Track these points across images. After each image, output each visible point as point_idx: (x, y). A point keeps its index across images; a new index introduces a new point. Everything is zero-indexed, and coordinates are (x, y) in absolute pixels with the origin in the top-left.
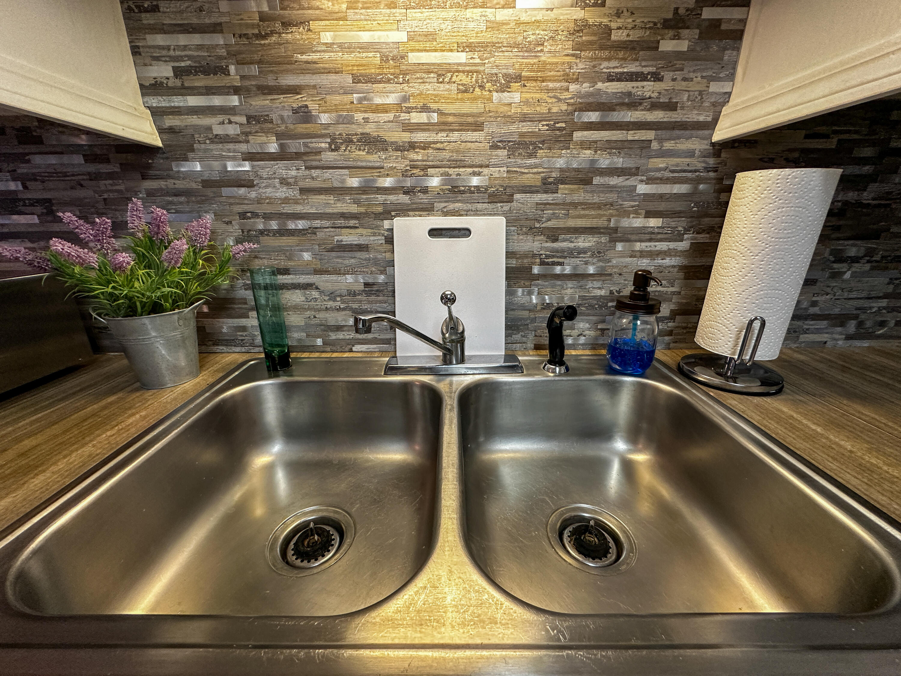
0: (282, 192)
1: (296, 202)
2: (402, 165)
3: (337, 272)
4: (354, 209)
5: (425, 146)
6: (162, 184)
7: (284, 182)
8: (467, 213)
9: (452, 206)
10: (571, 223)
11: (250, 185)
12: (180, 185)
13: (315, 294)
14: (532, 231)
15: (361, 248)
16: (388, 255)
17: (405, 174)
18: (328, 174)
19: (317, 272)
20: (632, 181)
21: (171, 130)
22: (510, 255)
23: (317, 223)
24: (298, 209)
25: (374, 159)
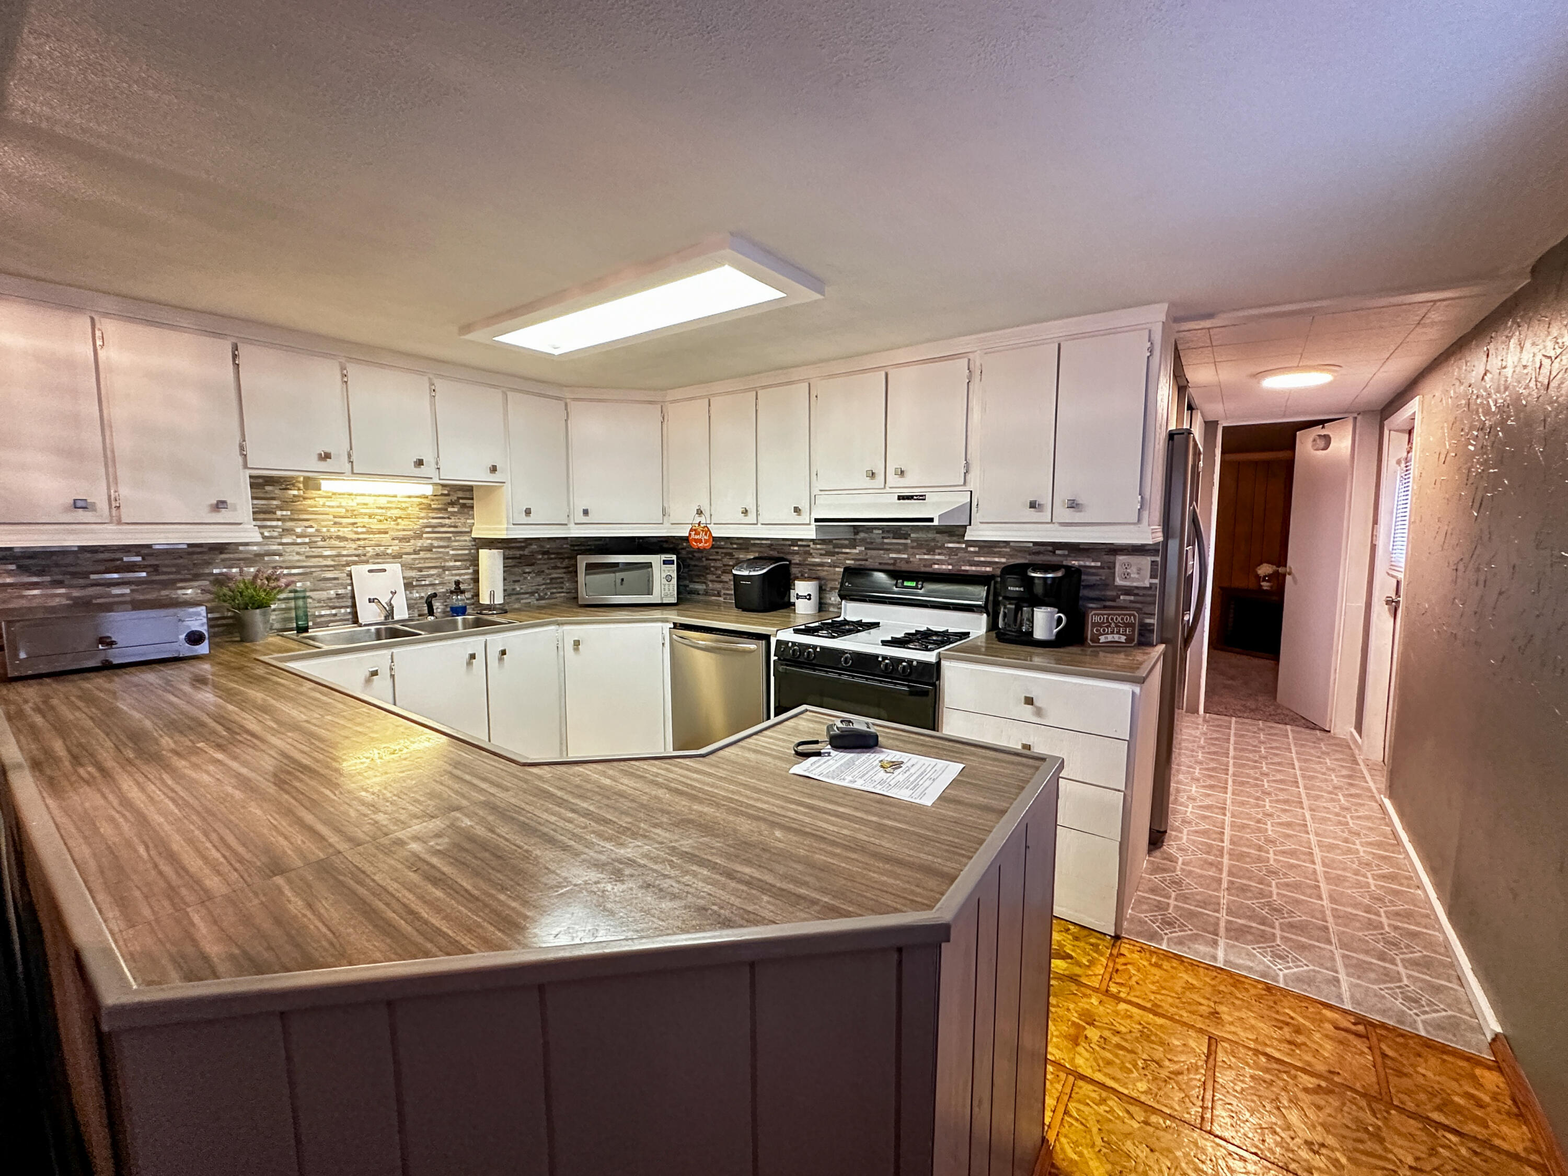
1: (304, 561)
3: (322, 590)
4: (332, 563)
8: (383, 563)
9: (377, 561)
11: (280, 555)
12: (241, 556)
14: (412, 569)
15: (337, 579)
16: (350, 581)
17: (356, 549)
19: (312, 591)
23: (313, 570)
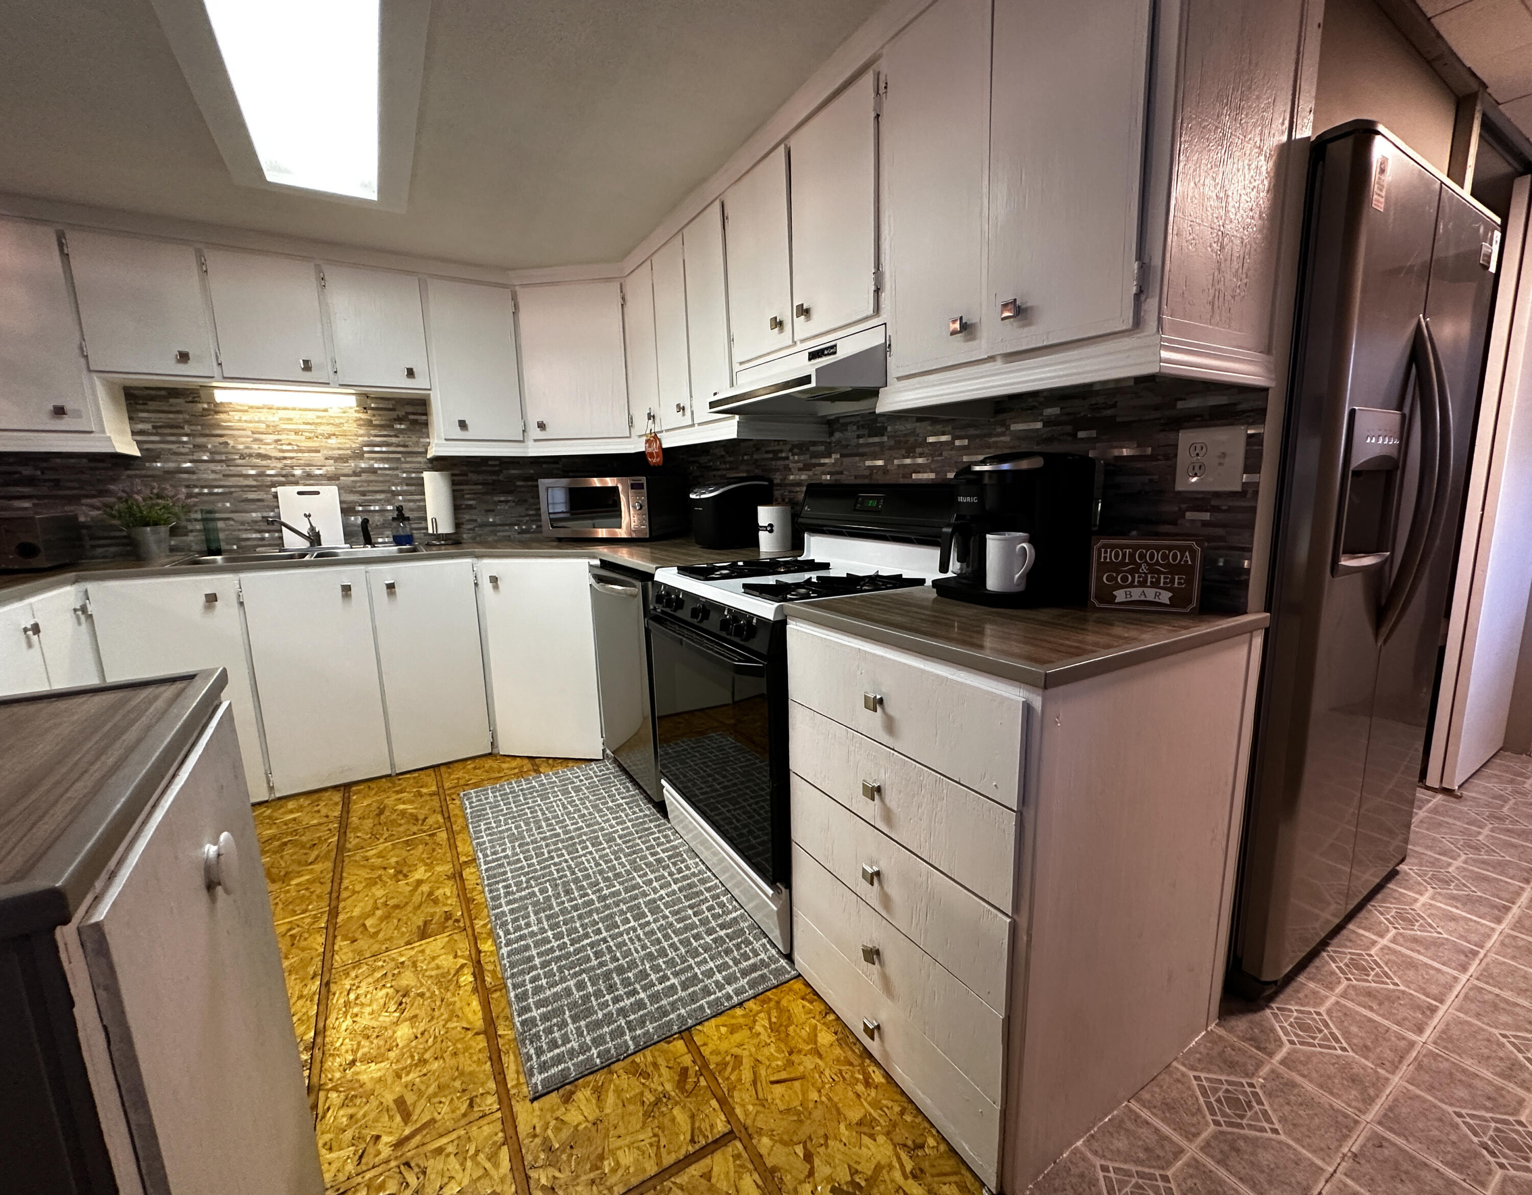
0: (213, 476)
2: (280, 465)
3: (246, 512)
4: (254, 483)
5: (292, 458)
6: (138, 472)
7: (213, 472)
9: (308, 482)
10: (370, 488)
11: (193, 473)
12: (150, 473)
13: (232, 522)
14: (352, 492)
15: (259, 500)
16: (275, 504)
17: (282, 469)
18: (239, 468)
19: (233, 512)
20: (396, 472)
21: (147, 450)
22: (341, 502)
23: (233, 490)
24: (222, 483)
25: (264, 463)
